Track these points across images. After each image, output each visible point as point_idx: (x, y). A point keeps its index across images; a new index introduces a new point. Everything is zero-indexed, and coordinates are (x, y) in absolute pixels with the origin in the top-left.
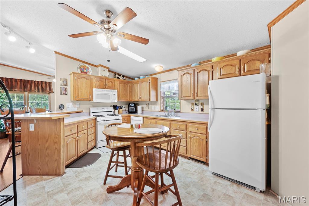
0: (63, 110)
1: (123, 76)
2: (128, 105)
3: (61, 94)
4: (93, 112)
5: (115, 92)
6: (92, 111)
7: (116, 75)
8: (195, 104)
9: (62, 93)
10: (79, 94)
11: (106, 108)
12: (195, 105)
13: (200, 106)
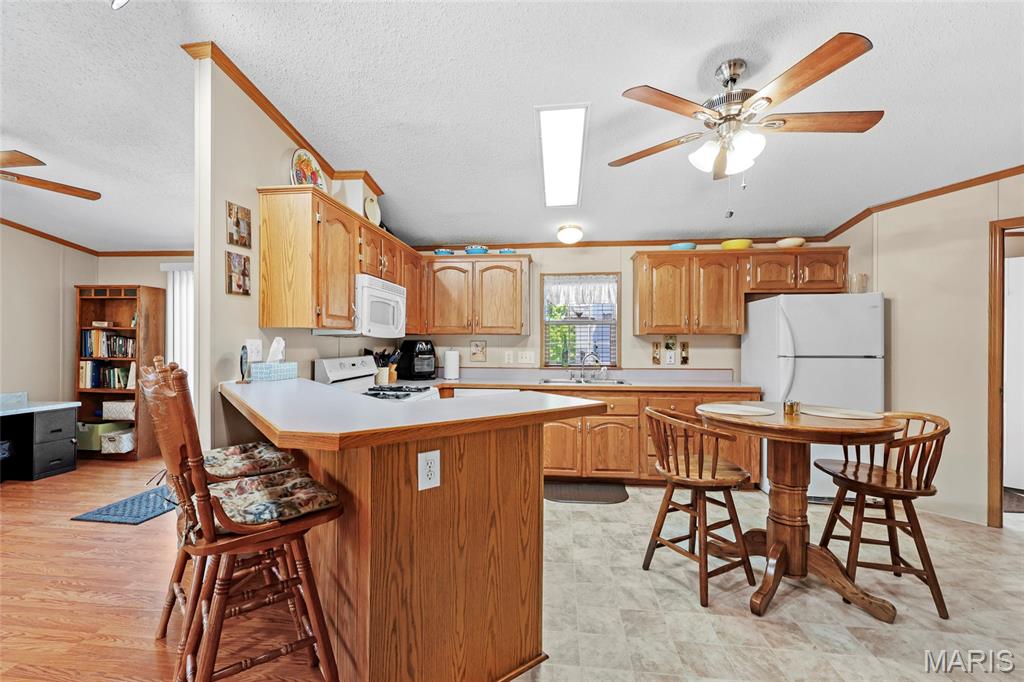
3: (230, 291)
5: (403, 295)
8: (663, 344)
9: (235, 288)
10: (328, 296)
11: (360, 360)
12: (663, 350)
13: (679, 350)
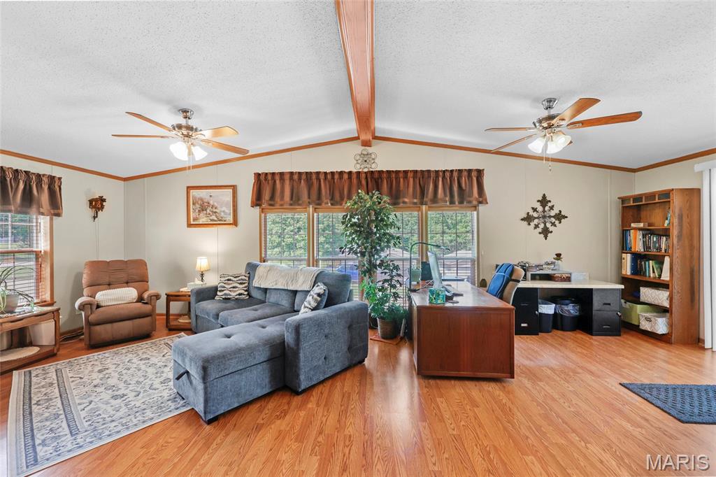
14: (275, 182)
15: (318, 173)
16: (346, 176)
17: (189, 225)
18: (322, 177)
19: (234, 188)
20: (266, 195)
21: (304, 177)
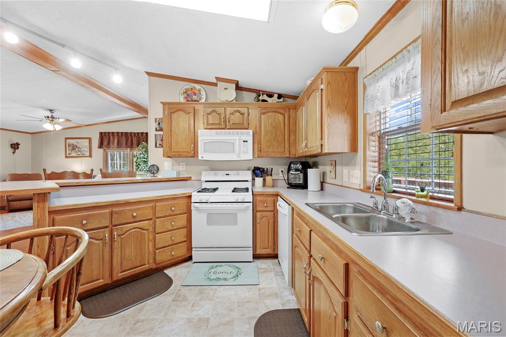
0: (155, 175)
1: (280, 96)
2: (287, 167)
3: (156, 147)
4: (206, 181)
5: (248, 135)
6: (204, 179)
7: (259, 96)
9: (158, 145)
10: (171, 144)
11: (235, 172)
14: (110, 137)
15: (131, 133)
16: (144, 135)
17: (66, 157)
18: (133, 135)
19: (90, 139)
20: (105, 143)
21: (124, 134)
